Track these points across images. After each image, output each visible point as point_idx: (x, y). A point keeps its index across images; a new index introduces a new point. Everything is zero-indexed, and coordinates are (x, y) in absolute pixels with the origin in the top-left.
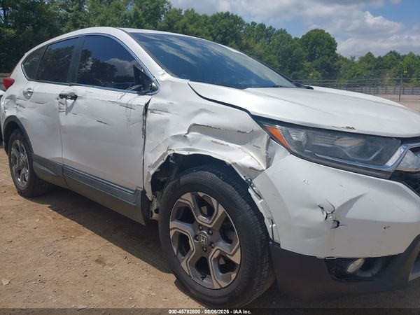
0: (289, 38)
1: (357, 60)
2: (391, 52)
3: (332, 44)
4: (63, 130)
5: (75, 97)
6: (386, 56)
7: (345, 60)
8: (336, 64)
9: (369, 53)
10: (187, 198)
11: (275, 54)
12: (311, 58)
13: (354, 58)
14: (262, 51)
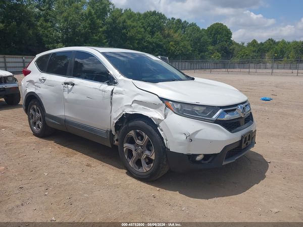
0: (198, 29)
1: (245, 44)
2: (269, 39)
3: (228, 34)
4: (66, 101)
5: (73, 85)
6: (266, 42)
7: (237, 44)
8: (231, 47)
9: (254, 40)
10: (132, 133)
11: (188, 41)
12: (214, 43)
13: (244, 43)
14: (179, 39)
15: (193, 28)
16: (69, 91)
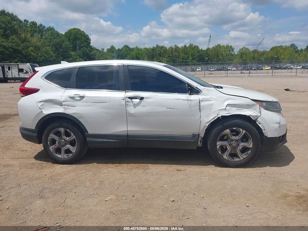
0: (58, 34)
1: (105, 51)
2: (125, 46)
3: (87, 40)
5: (142, 98)
6: (122, 49)
7: (98, 50)
8: (92, 53)
9: (112, 46)
10: (227, 131)
12: (74, 49)
13: (103, 49)
15: (52, 33)
16: (135, 106)
